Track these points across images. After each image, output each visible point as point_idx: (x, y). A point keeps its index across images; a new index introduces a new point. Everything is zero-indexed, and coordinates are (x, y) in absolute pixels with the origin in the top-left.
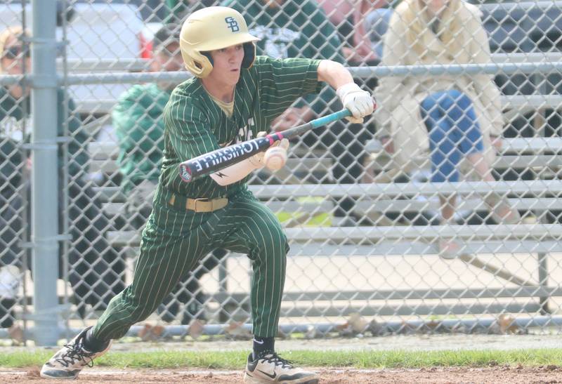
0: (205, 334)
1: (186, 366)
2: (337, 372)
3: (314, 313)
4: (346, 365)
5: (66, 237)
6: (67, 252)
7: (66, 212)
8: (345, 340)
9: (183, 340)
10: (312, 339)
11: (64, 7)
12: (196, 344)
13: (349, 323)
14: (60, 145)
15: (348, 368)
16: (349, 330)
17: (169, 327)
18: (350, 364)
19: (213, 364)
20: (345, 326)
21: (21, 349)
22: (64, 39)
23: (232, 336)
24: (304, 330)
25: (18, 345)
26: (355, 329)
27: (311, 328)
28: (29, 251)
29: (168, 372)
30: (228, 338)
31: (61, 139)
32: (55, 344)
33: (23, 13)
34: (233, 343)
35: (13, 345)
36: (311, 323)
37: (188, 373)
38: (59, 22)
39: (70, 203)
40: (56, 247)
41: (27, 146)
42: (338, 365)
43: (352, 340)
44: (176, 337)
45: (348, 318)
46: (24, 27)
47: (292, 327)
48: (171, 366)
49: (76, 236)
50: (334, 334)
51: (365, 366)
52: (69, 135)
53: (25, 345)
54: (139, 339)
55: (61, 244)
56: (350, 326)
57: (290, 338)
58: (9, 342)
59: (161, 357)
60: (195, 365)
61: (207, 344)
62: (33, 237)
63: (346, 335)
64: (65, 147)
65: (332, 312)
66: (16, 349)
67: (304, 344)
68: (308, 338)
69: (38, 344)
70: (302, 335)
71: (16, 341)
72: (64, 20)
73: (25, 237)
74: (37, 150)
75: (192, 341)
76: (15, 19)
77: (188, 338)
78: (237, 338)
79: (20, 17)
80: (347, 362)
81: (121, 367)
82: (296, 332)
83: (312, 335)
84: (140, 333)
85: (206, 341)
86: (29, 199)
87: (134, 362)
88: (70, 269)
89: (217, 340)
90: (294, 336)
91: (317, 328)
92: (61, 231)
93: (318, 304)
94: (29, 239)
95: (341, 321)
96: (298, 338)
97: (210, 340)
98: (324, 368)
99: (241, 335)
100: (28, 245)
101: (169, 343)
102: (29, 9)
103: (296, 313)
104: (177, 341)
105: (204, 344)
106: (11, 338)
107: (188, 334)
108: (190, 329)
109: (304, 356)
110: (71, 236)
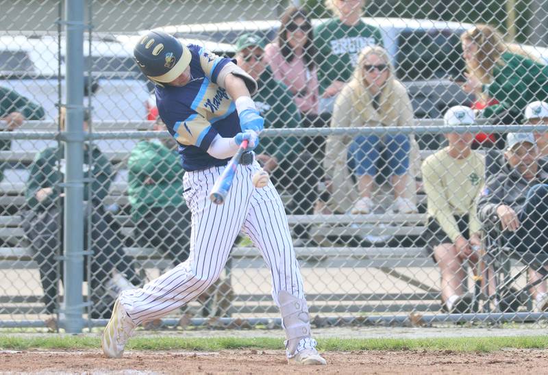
0: (191, 325)
1: (177, 348)
3: (273, 310)
5: (89, 252)
6: (89, 263)
7: (89, 234)
9: (175, 329)
11: (90, 81)
12: (185, 332)
14: (86, 184)
17: (166, 318)
19: (197, 347)
21: (55, 335)
22: (90, 105)
23: (211, 326)
24: (266, 323)
25: (53, 332)
27: (270, 321)
28: (62, 263)
29: (163, 353)
30: (209, 328)
31: (87, 180)
32: (81, 331)
33: (60, 86)
34: (212, 332)
35: (49, 332)
36: (271, 317)
37: (178, 354)
38: (86, 93)
39: (93, 227)
40: (82, 259)
41: (61, 185)
44: (170, 327)
46: (60, 96)
47: (256, 320)
48: (165, 348)
52: (93, 177)
53: (58, 332)
54: (143, 328)
55: (85, 257)
57: (255, 329)
58: (45, 329)
59: (158, 342)
60: (183, 348)
61: (193, 332)
62: (65, 252)
64: (89, 185)
66: (51, 334)
67: (266, 333)
68: (268, 329)
69: (67, 331)
70: (264, 327)
71: (50, 329)
72: (90, 92)
74: (68, 188)
75: (182, 330)
76: (53, 90)
77: (179, 328)
78: (216, 328)
79: (57, 89)
82: (260, 324)
83: (271, 327)
85: (192, 330)
87: (138, 345)
88: (92, 276)
89: (200, 329)
90: (258, 327)
91: (275, 321)
92: (85, 248)
94: (62, 254)
96: (262, 329)
97: (195, 329)
98: (280, 351)
99: (219, 326)
100: (61, 258)
101: (164, 332)
102: (64, 83)
103: (260, 310)
104: (171, 330)
105: (191, 332)
106: (47, 327)
107: (179, 325)
108: (180, 321)
109: (264, 342)
110: (93, 252)
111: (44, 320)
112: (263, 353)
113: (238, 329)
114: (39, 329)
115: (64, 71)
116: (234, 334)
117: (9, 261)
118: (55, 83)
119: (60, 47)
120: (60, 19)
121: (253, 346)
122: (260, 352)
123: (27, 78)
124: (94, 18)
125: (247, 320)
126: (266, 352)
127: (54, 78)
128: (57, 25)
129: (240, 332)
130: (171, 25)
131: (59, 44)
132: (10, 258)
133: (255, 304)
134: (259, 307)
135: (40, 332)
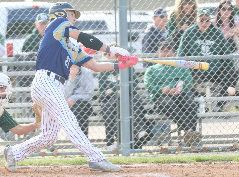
0: (182, 151)
1: (173, 162)
2: (227, 163)
3: (221, 142)
4: (230, 161)
5: (133, 117)
6: (133, 122)
7: (132, 108)
8: (232, 152)
9: (174, 153)
10: (221, 152)
11: (131, 35)
12: (179, 154)
13: (233, 146)
14: (130, 84)
15: (231, 162)
16: (234, 148)
17: (170, 148)
18: (232, 160)
19: (183, 161)
20: (232, 147)
21: (117, 157)
22: (131, 46)
23: (192, 151)
24: (218, 149)
25: (116, 156)
26: (236, 148)
27: (220, 148)
28: (119, 122)
30: (191, 152)
31: (130, 82)
32: (129, 155)
33: (116, 37)
34: (192, 154)
35: (114, 156)
36: (220, 146)
37: (174, 165)
38: (129, 40)
39: (134, 105)
40: (129, 120)
41: (118, 85)
42: (227, 161)
43: (234, 152)
44: (172, 152)
45: (233, 144)
47: (214, 147)
49: (136, 116)
50: (228, 150)
51: (237, 161)
52: (133, 81)
53: (118, 156)
54: (159, 153)
55: (131, 119)
56: (234, 147)
57: (213, 152)
58: (113, 155)
60: (176, 162)
61: (183, 154)
62: (121, 117)
63: (233, 150)
64: (132, 85)
65: (228, 142)
66: (115, 157)
67: (217, 154)
68: (219, 151)
69: (123, 155)
70: (217, 150)
71: (115, 155)
72: (131, 40)
74: (122, 86)
75: (178, 153)
76: (113, 39)
77: (177, 152)
78: (194, 152)
79: (115, 39)
81: (150, 163)
82: (215, 149)
83: (220, 150)
84: (159, 151)
85: (183, 153)
86: (119, 104)
87: (155, 161)
88: (134, 128)
89: (187, 153)
90: (214, 151)
91: (222, 148)
92: (131, 115)
93: (223, 139)
94: (119, 118)
95: (231, 145)
96: (216, 152)
97: (184, 153)
98: (222, 162)
99: (195, 151)
100: (119, 120)
101: (170, 154)
102: (118, 35)
103: (215, 142)
104: (173, 153)
105: (182, 154)
106: (113, 153)
107: (176, 151)
108: (177, 149)
109: (215, 158)
110: (134, 117)
112: (215, 163)
113: (205, 152)
114: (109, 155)
115: (118, 30)
116: (202, 154)
117: (94, 123)
118: (114, 36)
119: (116, 19)
120: (115, 5)
121: (210, 160)
122: (213, 163)
124: (132, 4)
125: (209, 148)
126: (216, 163)
127: (113, 33)
128: (114, 8)
129: (206, 153)
130: (168, 6)
131: (115, 17)
132: (94, 121)
133: (213, 140)
135: (110, 156)
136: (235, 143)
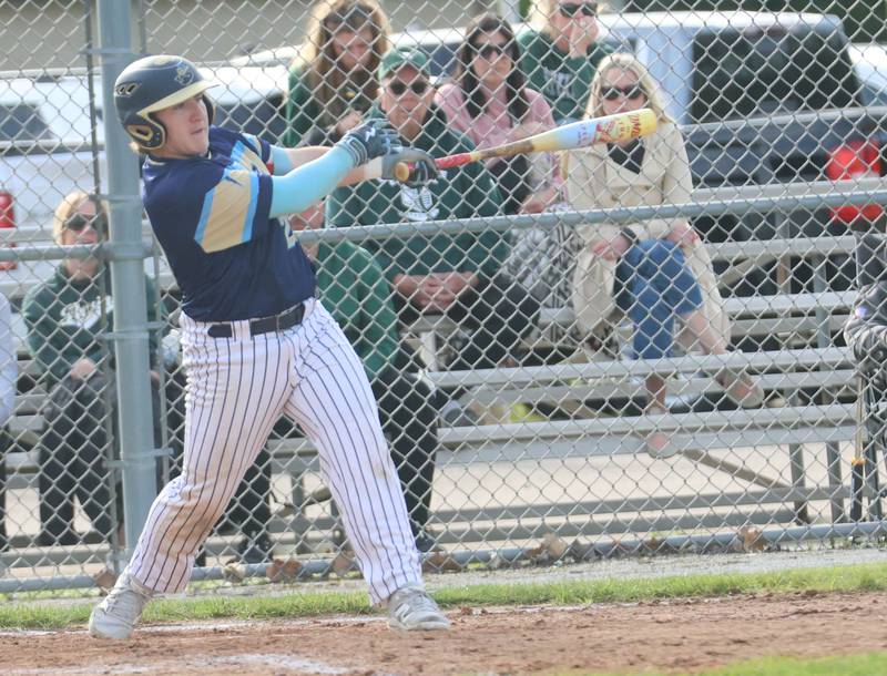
1: (329, 612)
2: (528, 610)
3: (496, 535)
4: (541, 602)
5: (166, 452)
7: (163, 419)
8: (538, 569)
9: (325, 578)
10: (495, 569)
12: (342, 582)
13: (542, 546)
15: (544, 605)
16: (544, 555)
17: (307, 560)
18: (546, 601)
19: (366, 607)
20: (538, 551)
24: (487, 559)
26: (551, 554)
27: (493, 555)
28: (118, 473)
29: (305, 621)
33: (96, 163)
36: (494, 548)
37: (332, 622)
39: (168, 407)
40: (154, 464)
41: (108, 336)
42: (530, 602)
43: (547, 570)
44: (316, 575)
45: (542, 540)
46: (97, 181)
47: (469, 554)
48: (309, 612)
49: (178, 449)
50: (524, 562)
51: (566, 602)
52: (164, 319)
54: (267, 579)
55: (159, 460)
56: (544, 552)
57: (466, 570)
58: (96, 591)
59: (296, 603)
60: (341, 611)
62: (122, 453)
63: (540, 563)
65: (520, 534)
67: (486, 576)
68: (490, 569)
70: (482, 565)
73: (111, 455)
74: (121, 341)
75: (338, 579)
76: (84, 171)
77: (333, 575)
79: (92, 169)
80: (542, 598)
81: (245, 618)
82: (474, 561)
83: (496, 564)
84: (268, 572)
87: (260, 610)
90: (471, 566)
91: (501, 554)
92: (158, 444)
93: (502, 523)
94: (117, 457)
95: (533, 544)
96: (477, 570)
98: (511, 607)
100: (116, 465)
101: (307, 584)
102: (102, 156)
103: (473, 536)
104: (318, 580)
105: (353, 582)
106: (99, 586)
107: (331, 570)
108: (334, 562)
109: (484, 593)
110: (171, 451)
111: (91, 575)
112: (483, 612)
113: (437, 572)
114: (84, 591)
115: (101, 138)
116: (430, 581)
117: (23, 476)
118: (88, 157)
119: (92, 95)
120: (90, 47)
121: (466, 600)
122: (477, 611)
123: (37, 151)
124: (150, 40)
125: (453, 555)
126: (489, 610)
127: (84, 149)
128: (85, 57)
129: (441, 576)
130: (285, 45)
131: (91, 90)
132: (23, 471)
133: (464, 526)
134: (472, 531)
135: (86, 596)
136: (548, 535)
